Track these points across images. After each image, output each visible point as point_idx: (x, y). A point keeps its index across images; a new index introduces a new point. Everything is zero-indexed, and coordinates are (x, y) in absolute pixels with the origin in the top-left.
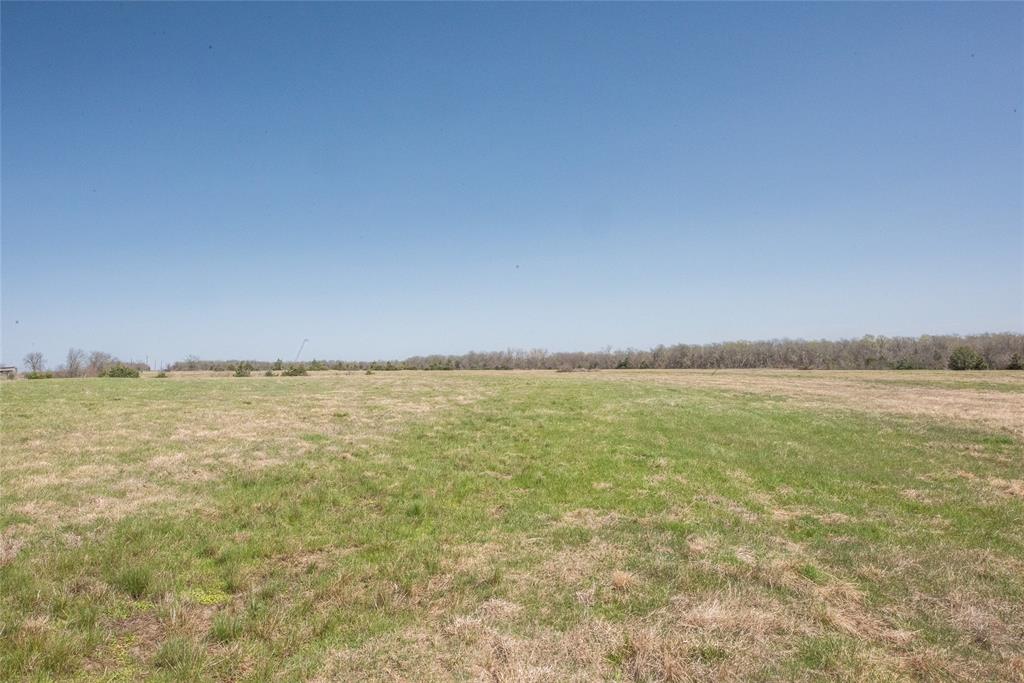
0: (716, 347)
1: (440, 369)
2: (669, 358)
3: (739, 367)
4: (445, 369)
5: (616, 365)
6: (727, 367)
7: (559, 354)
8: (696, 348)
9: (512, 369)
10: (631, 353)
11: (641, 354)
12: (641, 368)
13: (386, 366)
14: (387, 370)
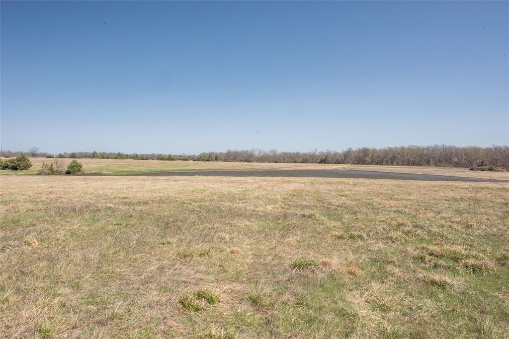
0: (390, 150)
1: (203, 160)
2: (355, 157)
3: (408, 164)
4: (207, 161)
5: (319, 161)
6: (398, 164)
7: (284, 153)
8: (374, 151)
9: (252, 162)
10: (329, 154)
11: (336, 154)
12: (336, 163)
13: (167, 158)
14: (168, 160)
